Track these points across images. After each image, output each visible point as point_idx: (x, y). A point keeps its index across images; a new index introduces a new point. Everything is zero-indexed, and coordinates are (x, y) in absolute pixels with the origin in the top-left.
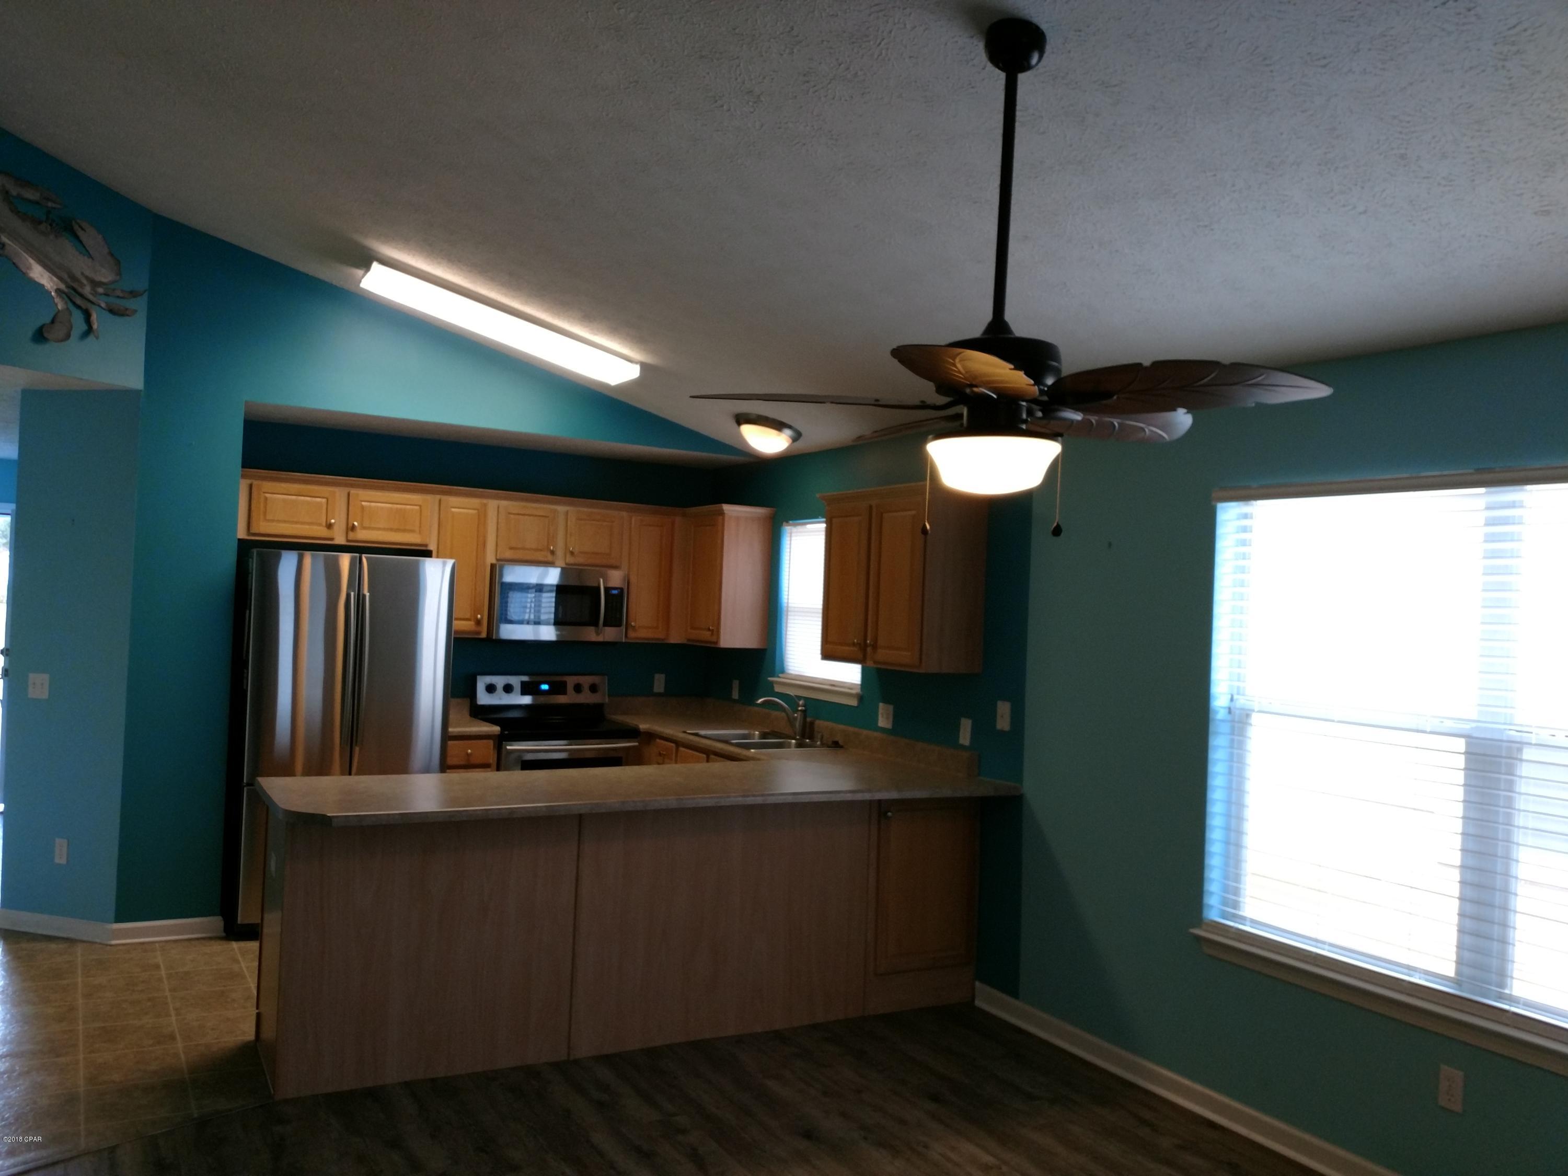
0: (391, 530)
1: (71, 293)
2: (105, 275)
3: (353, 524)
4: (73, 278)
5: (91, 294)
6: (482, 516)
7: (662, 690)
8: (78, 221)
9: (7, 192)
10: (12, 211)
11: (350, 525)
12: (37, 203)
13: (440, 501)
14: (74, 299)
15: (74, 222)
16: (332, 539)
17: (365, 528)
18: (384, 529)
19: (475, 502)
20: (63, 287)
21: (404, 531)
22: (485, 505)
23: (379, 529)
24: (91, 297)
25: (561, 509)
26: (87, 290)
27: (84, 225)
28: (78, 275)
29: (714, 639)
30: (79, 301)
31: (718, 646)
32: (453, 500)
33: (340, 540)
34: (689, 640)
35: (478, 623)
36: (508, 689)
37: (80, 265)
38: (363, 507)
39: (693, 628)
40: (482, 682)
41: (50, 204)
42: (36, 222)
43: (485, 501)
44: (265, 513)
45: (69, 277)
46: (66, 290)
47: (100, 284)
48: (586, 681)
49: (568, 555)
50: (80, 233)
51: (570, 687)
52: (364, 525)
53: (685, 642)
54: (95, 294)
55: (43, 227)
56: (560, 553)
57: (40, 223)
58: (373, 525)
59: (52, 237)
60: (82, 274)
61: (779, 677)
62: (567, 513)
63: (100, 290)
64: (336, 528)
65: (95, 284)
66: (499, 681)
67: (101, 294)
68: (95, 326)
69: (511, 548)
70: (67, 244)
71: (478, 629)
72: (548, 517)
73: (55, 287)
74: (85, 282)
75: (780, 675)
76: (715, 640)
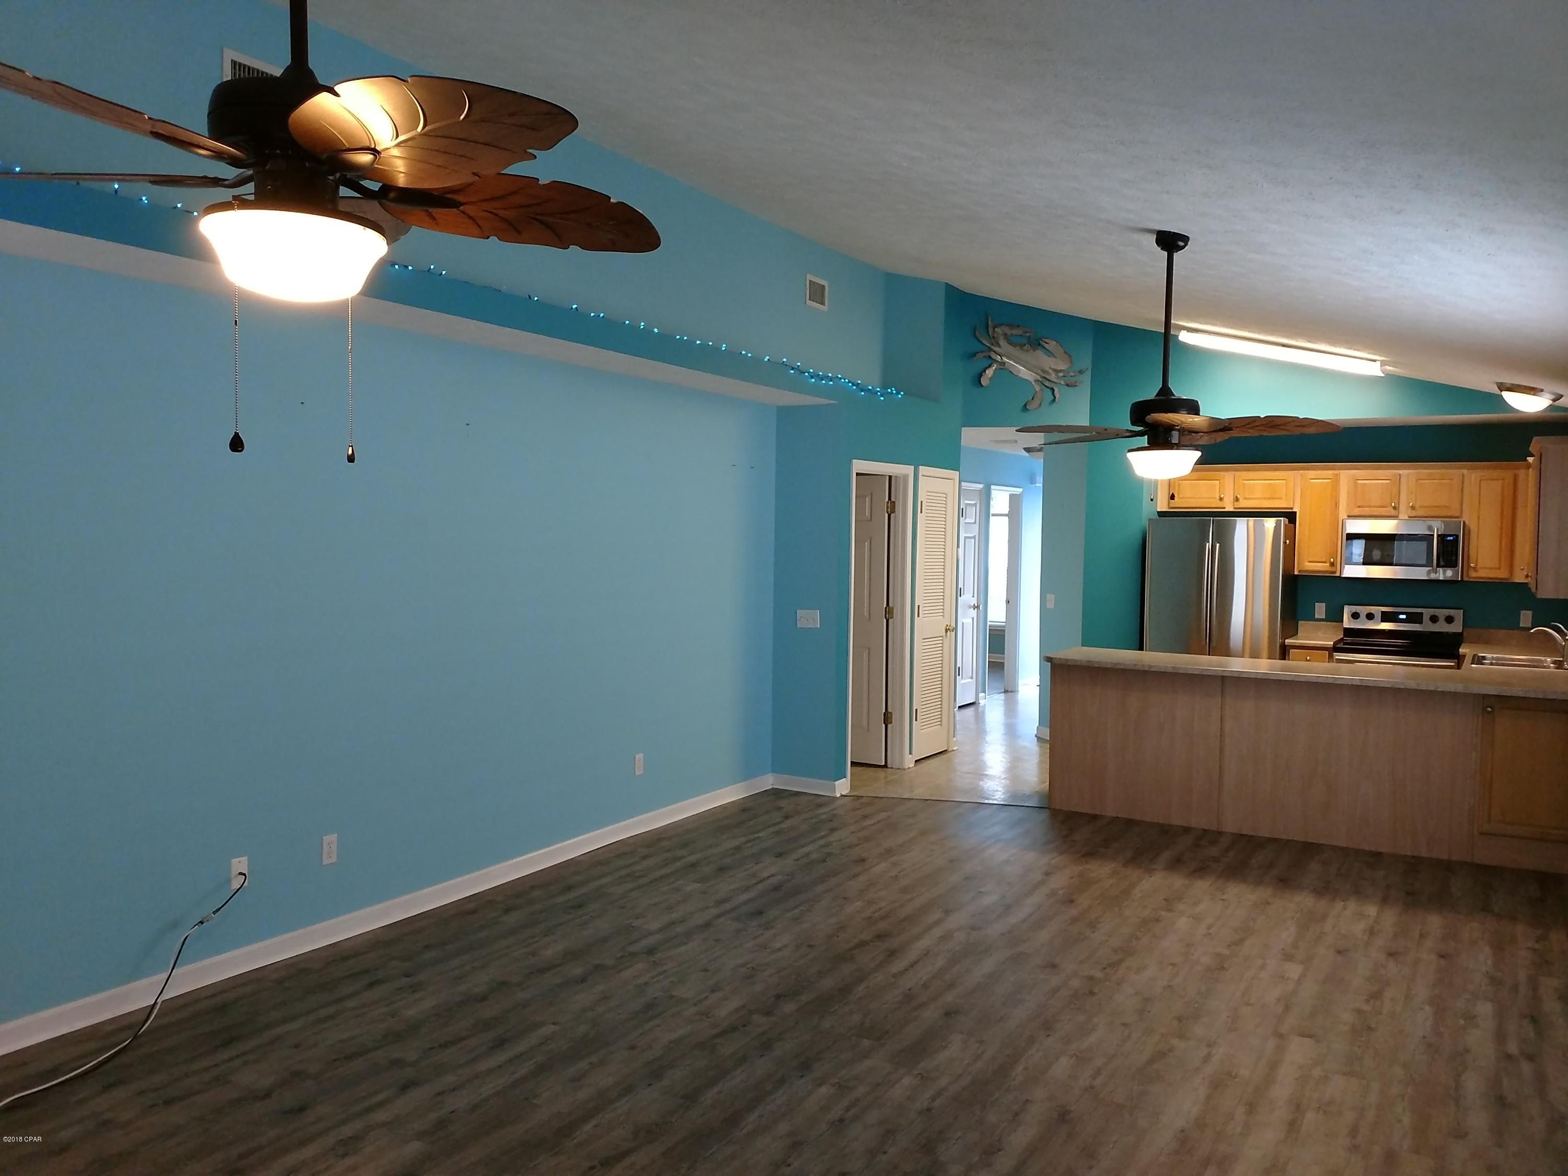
0: (1265, 498)
1: (1044, 381)
2: (1062, 366)
3: (1237, 497)
4: (1044, 371)
5: (1056, 378)
6: (1336, 481)
7: (1528, 625)
8: (1043, 340)
9: (1006, 334)
10: (1009, 344)
11: (1235, 498)
12: (1021, 335)
13: (1301, 475)
14: (1044, 384)
15: (1040, 341)
16: (1224, 508)
17: (1246, 498)
18: (1260, 499)
19: (1330, 473)
20: (1039, 378)
21: (1275, 498)
22: (1337, 475)
23: (1255, 499)
24: (1055, 380)
25: (1403, 472)
26: (1053, 377)
27: (1047, 341)
28: (1047, 369)
30: (1047, 384)
32: (1311, 474)
33: (1229, 508)
35: (1332, 564)
36: (1370, 616)
37: (1048, 363)
38: (1244, 484)
40: (1347, 611)
41: (1028, 334)
42: (1022, 346)
43: (1338, 472)
44: (1179, 493)
45: (1042, 371)
46: (1040, 380)
47: (1060, 371)
48: (1442, 613)
49: (1410, 510)
50: (1046, 345)
51: (1426, 618)
54: (1058, 377)
55: (1025, 348)
56: (1402, 508)
57: (1025, 345)
58: (1251, 496)
59: (1031, 351)
60: (1050, 368)
62: (1408, 475)
63: (1061, 374)
64: (1225, 500)
65: (1057, 371)
66: (1363, 610)
67: (1062, 377)
68: (1057, 396)
69: (1359, 507)
70: (1040, 353)
71: (1332, 569)
73: (1034, 379)
74: (1051, 371)
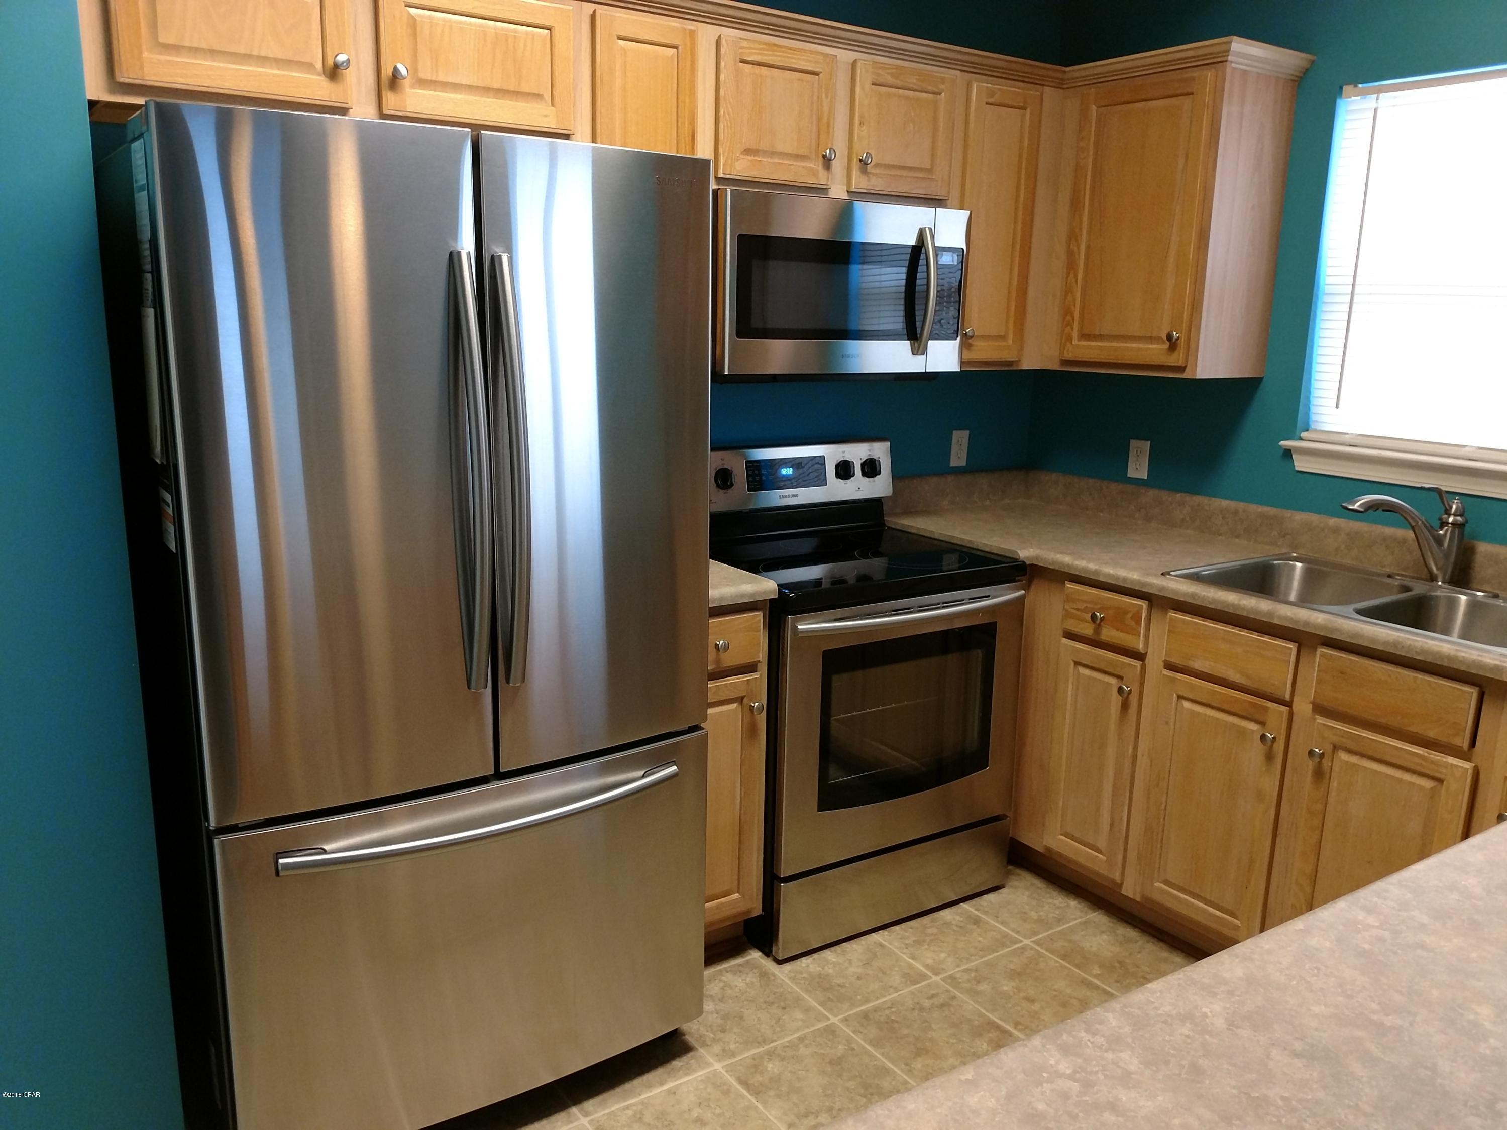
0: (487, 91)
3: (395, 69)
6: (684, 64)
7: (963, 462)
11: (387, 72)
13: (593, 17)
16: (346, 110)
17: (423, 83)
18: (470, 89)
19: (673, 29)
21: (517, 94)
22: (692, 33)
23: (456, 87)
25: (845, 56)
29: (1175, 359)
31: (1187, 375)
32: (622, 18)
33: (365, 113)
34: (1065, 362)
39: (1084, 336)
43: (690, 25)
44: (153, 25)
48: (857, 453)
49: (856, 171)
51: (831, 469)
52: (422, 75)
53: (1054, 365)
56: (839, 166)
58: (441, 77)
61: (1301, 439)
62: (854, 64)
64: (350, 75)
69: (747, 151)
72: (817, 74)
75: (1304, 435)
76: (1181, 363)
